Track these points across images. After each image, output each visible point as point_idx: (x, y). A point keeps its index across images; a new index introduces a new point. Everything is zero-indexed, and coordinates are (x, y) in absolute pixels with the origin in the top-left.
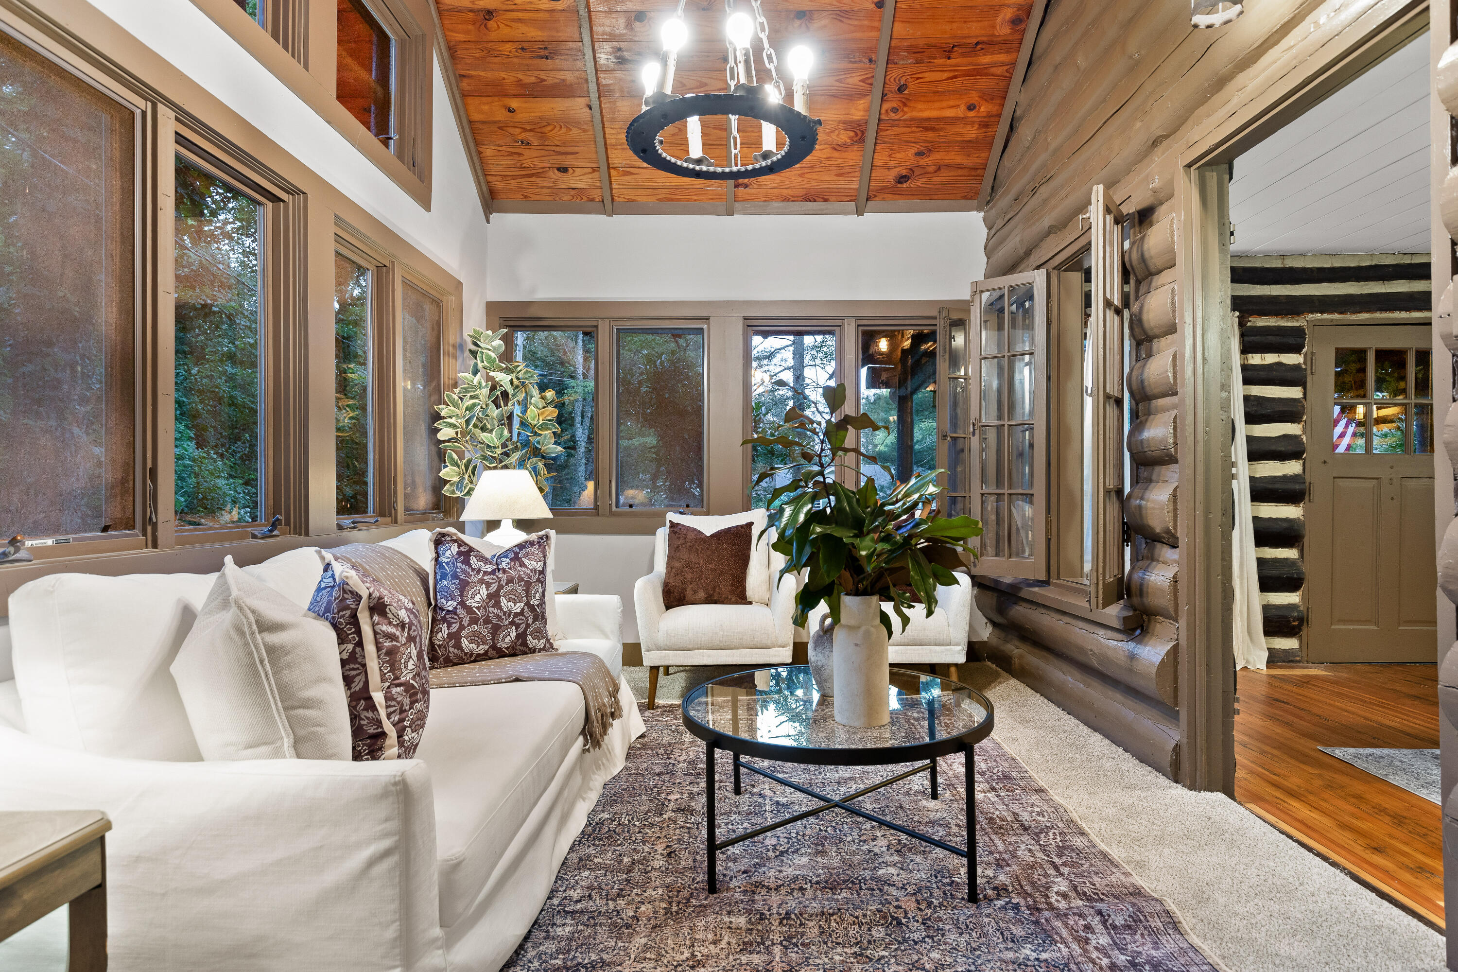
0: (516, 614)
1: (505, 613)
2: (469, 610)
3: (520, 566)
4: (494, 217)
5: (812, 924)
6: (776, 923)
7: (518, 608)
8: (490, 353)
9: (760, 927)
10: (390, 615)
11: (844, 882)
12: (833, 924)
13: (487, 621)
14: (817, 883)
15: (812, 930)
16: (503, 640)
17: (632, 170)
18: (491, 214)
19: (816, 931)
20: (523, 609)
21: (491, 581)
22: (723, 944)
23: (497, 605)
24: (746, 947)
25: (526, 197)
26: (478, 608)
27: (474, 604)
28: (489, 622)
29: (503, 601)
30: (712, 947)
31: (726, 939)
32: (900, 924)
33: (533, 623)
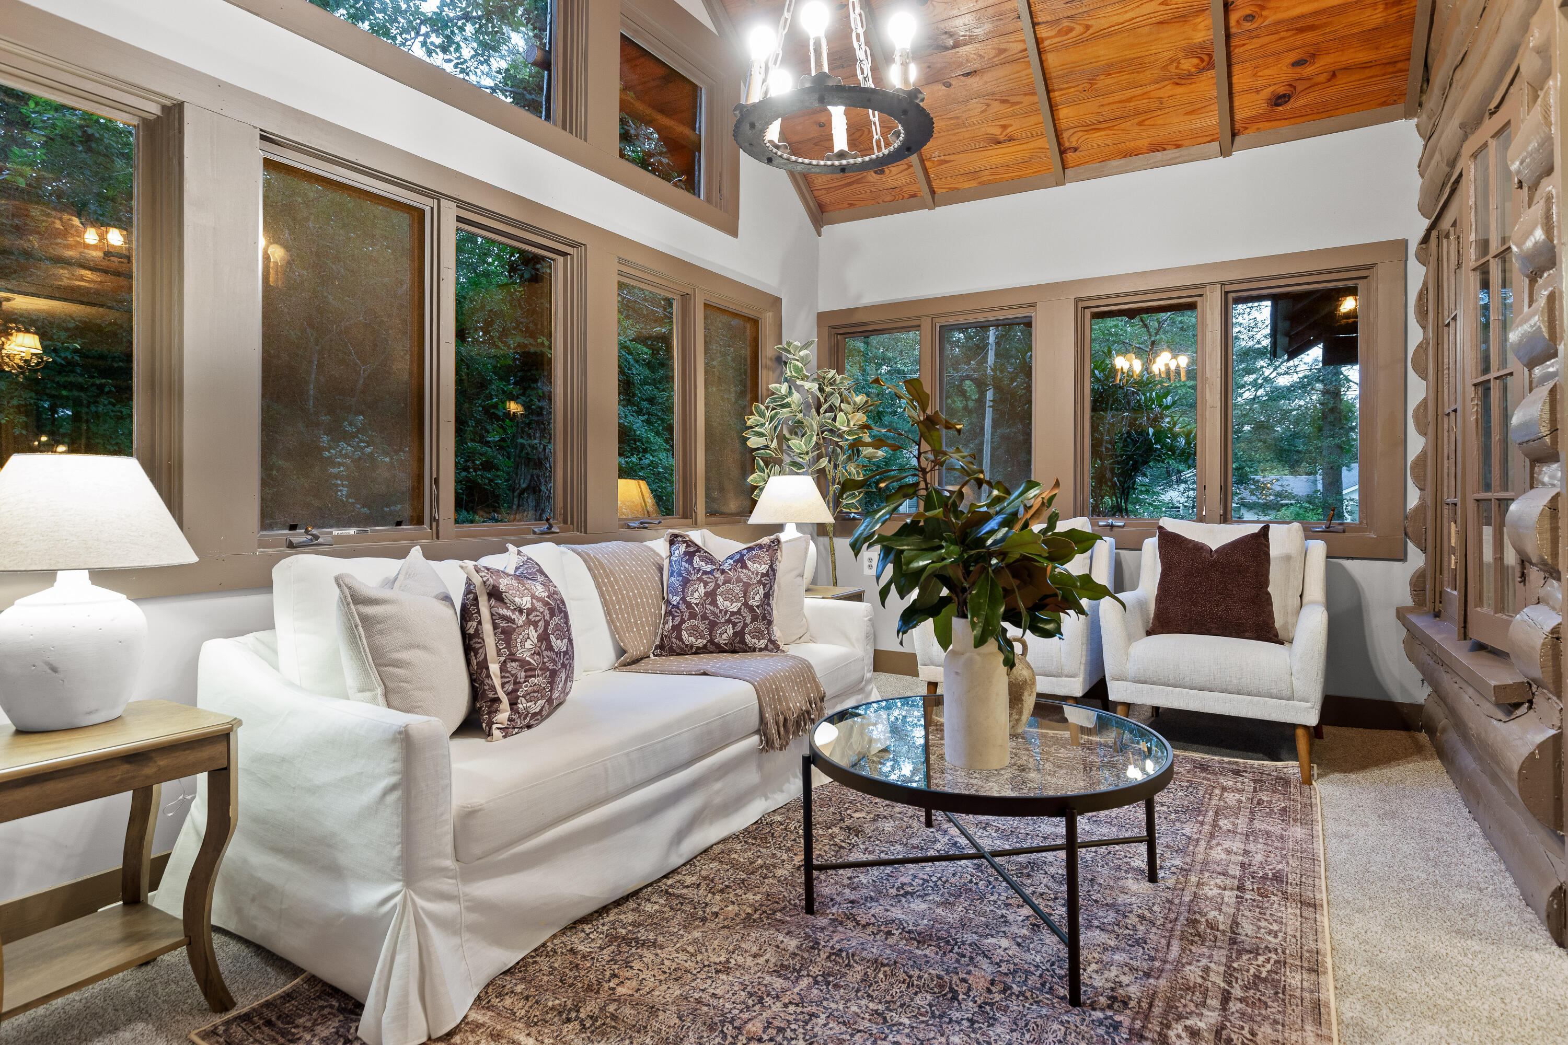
0: (733, 613)
1: (721, 611)
2: (689, 605)
3: (741, 568)
4: (825, 229)
5: (858, 968)
6: (823, 956)
7: (735, 607)
8: (797, 363)
9: (806, 955)
10: (507, 601)
11: (939, 938)
12: (881, 976)
13: (704, 617)
14: (910, 932)
15: (855, 975)
16: (720, 636)
17: (947, 158)
18: (822, 227)
19: (859, 977)
20: (740, 609)
21: (709, 580)
22: (761, 960)
23: (714, 603)
24: (781, 970)
25: (851, 205)
26: (697, 604)
27: (693, 601)
28: (707, 618)
29: (720, 600)
30: (749, 959)
31: (768, 956)
32: (955, 998)
33: (751, 622)
